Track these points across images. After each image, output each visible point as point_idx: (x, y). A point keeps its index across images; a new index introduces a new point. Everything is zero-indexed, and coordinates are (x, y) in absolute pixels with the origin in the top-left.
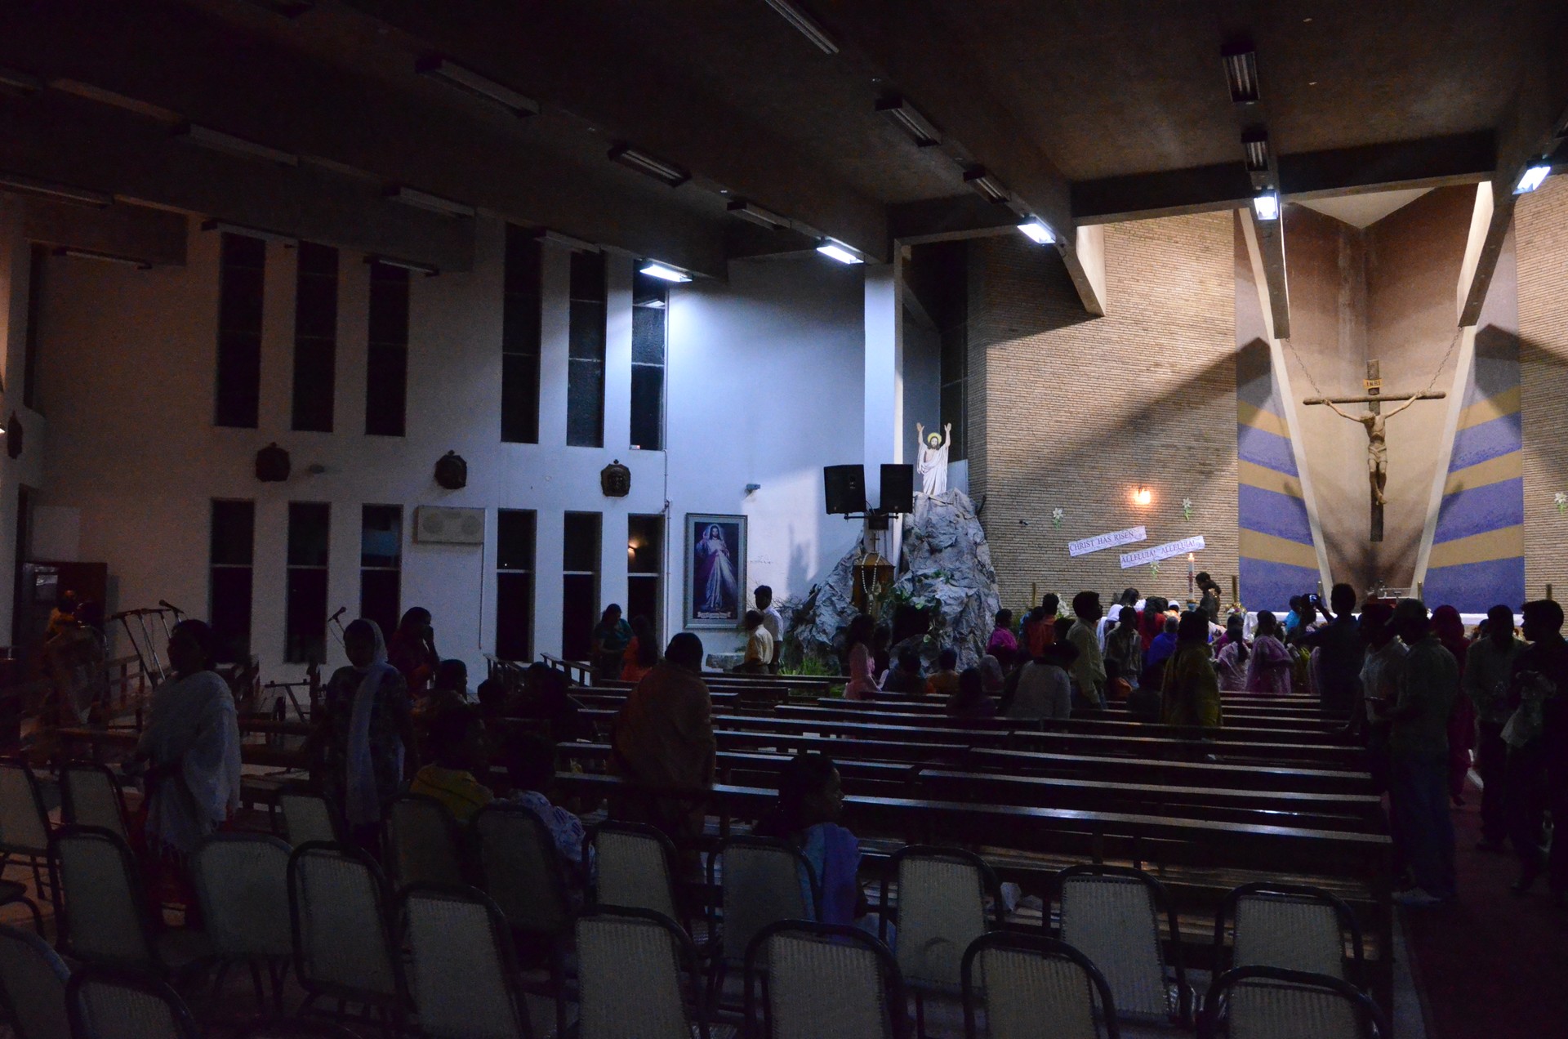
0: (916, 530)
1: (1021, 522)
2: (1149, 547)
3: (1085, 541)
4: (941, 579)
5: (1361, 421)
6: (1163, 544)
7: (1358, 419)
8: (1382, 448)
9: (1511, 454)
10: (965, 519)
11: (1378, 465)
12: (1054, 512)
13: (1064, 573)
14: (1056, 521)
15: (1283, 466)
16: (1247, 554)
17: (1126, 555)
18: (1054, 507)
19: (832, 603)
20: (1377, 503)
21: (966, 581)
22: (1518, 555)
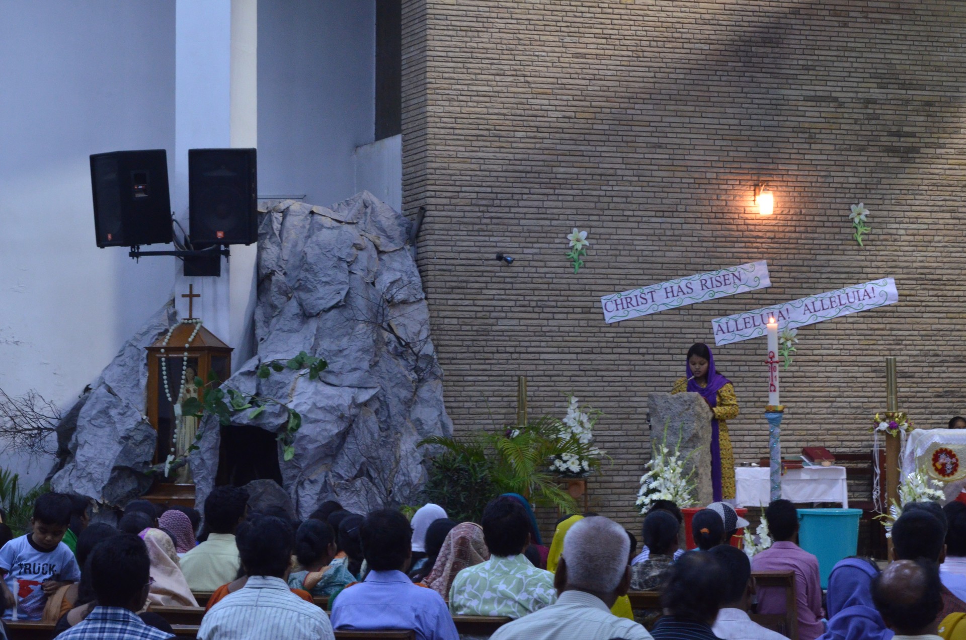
0: (279, 277)
1: (500, 258)
2: (775, 301)
3: (637, 292)
4: (303, 372)
6: (807, 295)
10: (380, 252)
12: (570, 237)
13: (592, 357)
14: (574, 255)
17: (724, 320)
18: (572, 227)
19: (111, 422)
21: (357, 375)
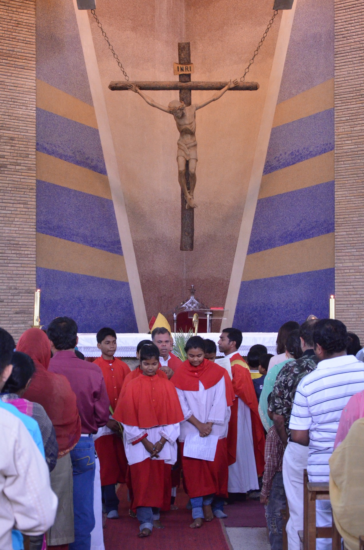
5: (170, 112)
7: (166, 109)
8: (193, 144)
9: (324, 155)
11: (187, 163)
15: (89, 161)
16: (44, 265)
20: (187, 208)
22: (328, 266)
